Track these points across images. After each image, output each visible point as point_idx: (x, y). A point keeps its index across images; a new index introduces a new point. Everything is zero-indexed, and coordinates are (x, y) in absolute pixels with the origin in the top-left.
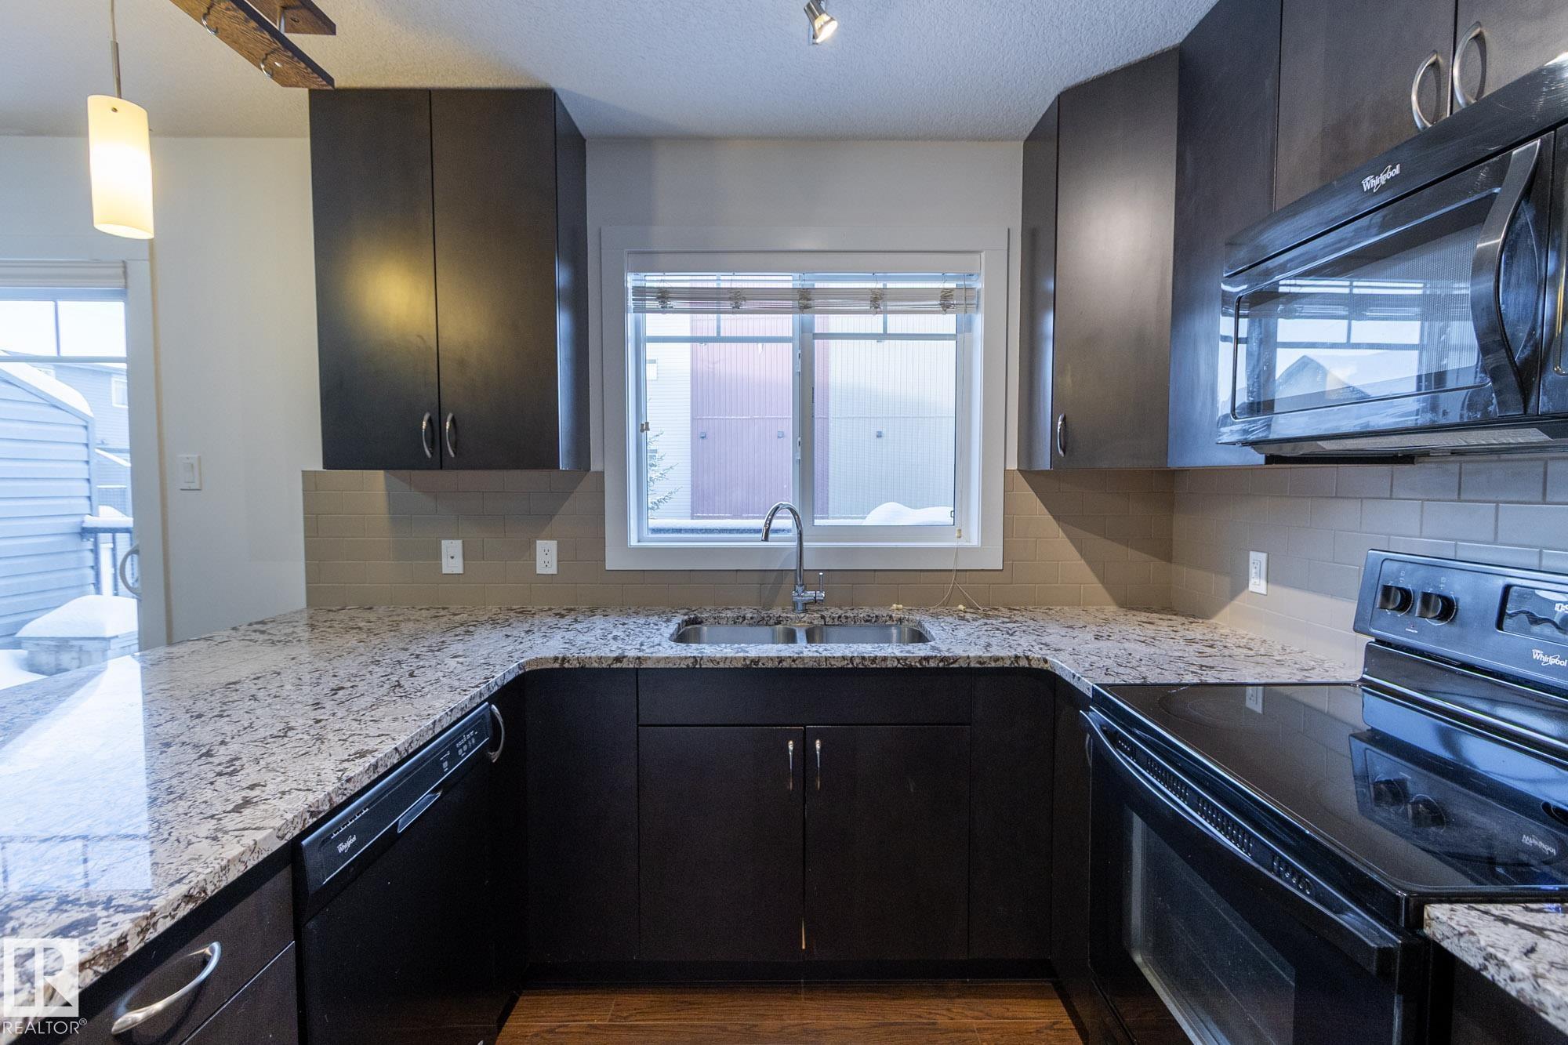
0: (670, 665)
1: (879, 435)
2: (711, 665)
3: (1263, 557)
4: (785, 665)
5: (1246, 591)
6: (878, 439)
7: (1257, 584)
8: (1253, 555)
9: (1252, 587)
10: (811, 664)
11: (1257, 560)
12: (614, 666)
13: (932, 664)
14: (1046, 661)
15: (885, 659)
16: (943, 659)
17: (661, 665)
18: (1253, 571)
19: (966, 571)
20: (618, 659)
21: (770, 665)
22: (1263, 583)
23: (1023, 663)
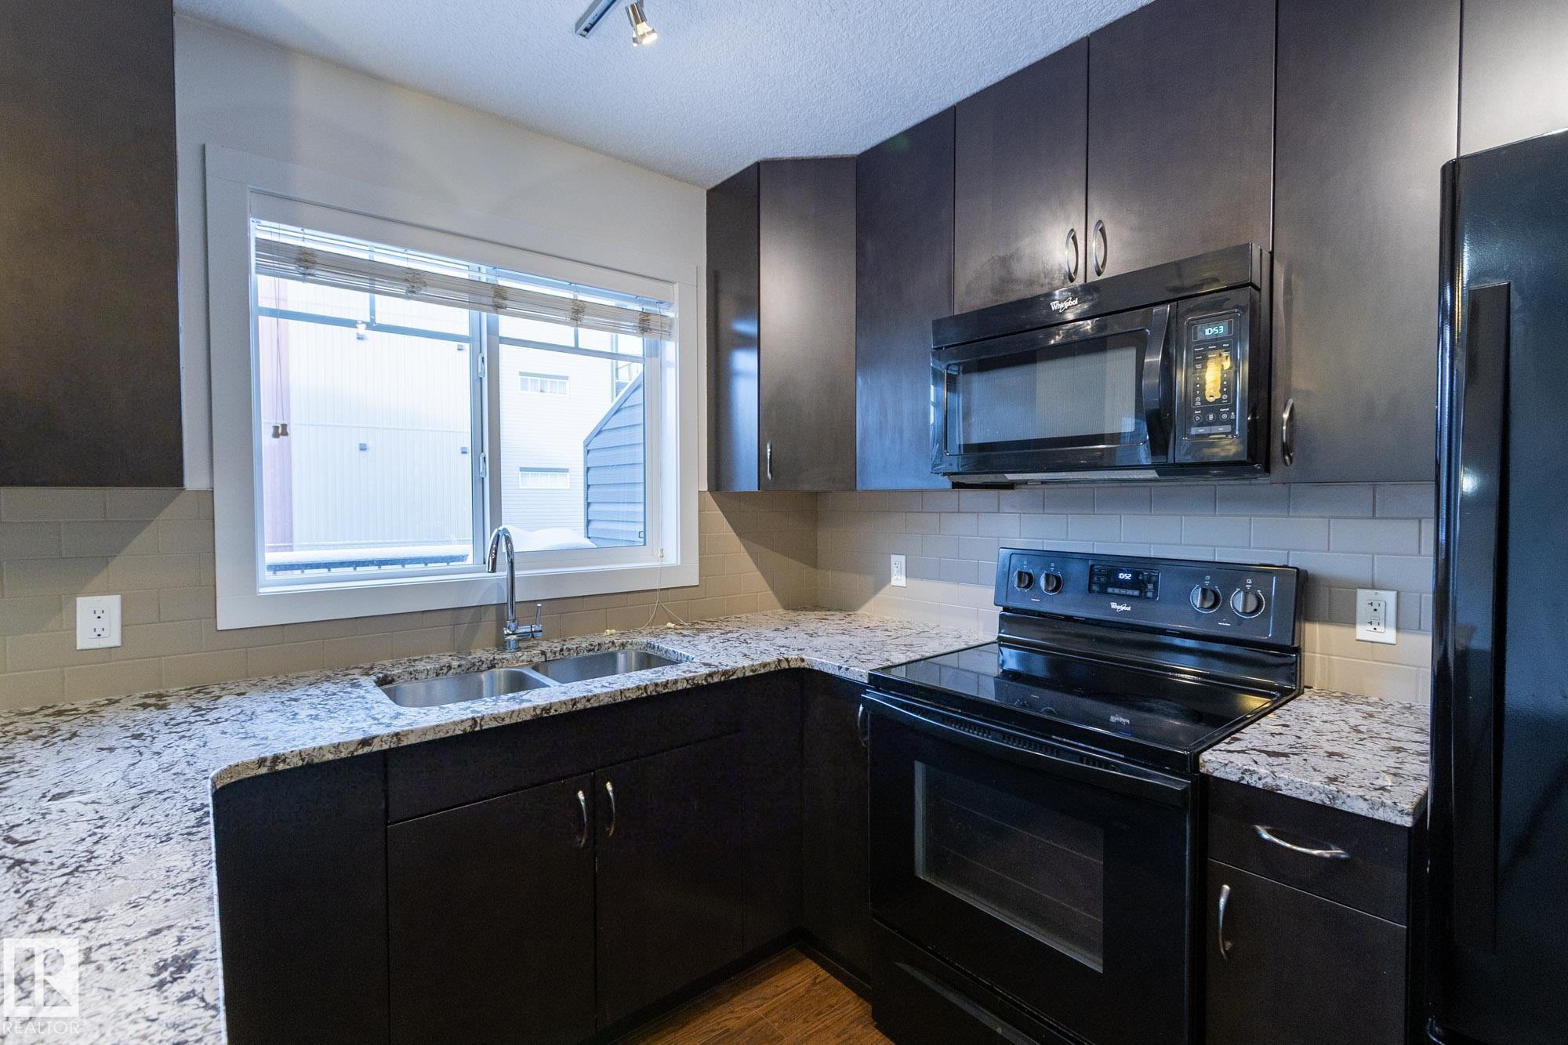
0: (442, 735)
1: (363, 448)
2: (494, 724)
3: (902, 558)
4: (580, 706)
5: (888, 587)
6: (362, 452)
7: (898, 579)
8: (894, 558)
9: (894, 582)
10: (606, 701)
11: (898, 562)
12: (360, 752)
13: (716, 679)
14: (803, 660)
15: (676, 682)
16: (725, 673)
17: (429, 737)
18: (894, 570)
19: (668, 589)
20: (365, 742)
21: (563, 710)
22: (904, 578)
23: (784, 665)
